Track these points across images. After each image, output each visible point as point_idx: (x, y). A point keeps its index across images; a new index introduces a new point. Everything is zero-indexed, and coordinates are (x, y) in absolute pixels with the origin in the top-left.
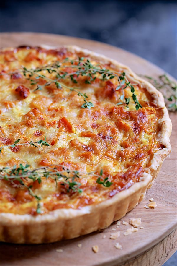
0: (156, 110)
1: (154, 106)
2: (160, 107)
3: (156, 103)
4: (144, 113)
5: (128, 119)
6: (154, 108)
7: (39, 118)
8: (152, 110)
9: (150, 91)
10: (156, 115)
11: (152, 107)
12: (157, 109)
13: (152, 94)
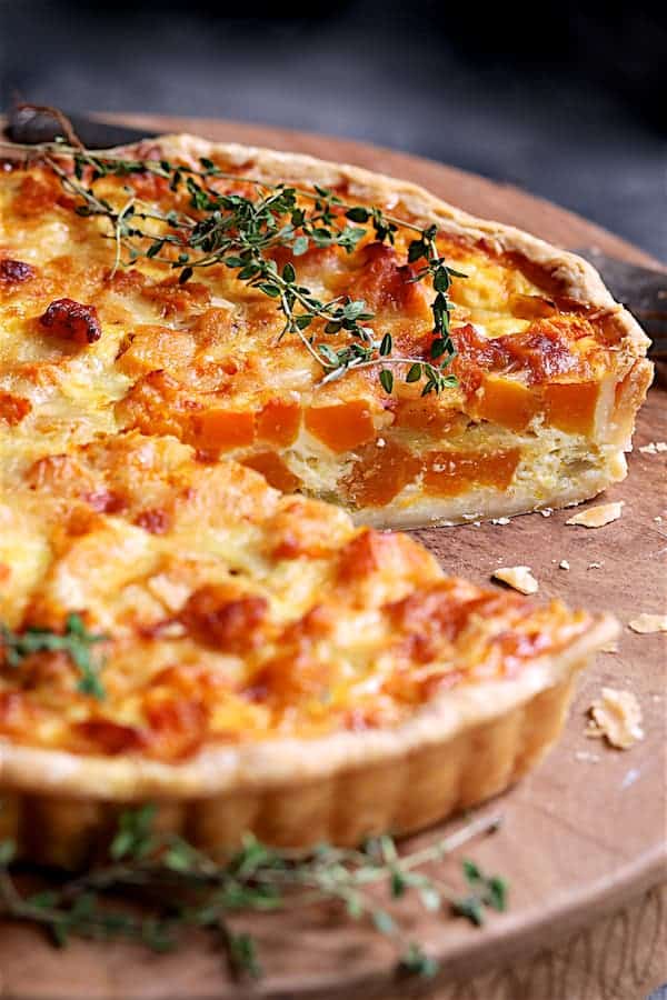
0: (591, 321)
1: (576, 308)
2: (602, 308)
3: (581, 298)
4: (552, 338)
5: (503, 367)
6: (578, 316)
7: (181, 406)
8: (578, 324)
9: (542, 258)
10: (598, 339)
11: (572, 315)
12: (593, 317)
13: (555, 269)
